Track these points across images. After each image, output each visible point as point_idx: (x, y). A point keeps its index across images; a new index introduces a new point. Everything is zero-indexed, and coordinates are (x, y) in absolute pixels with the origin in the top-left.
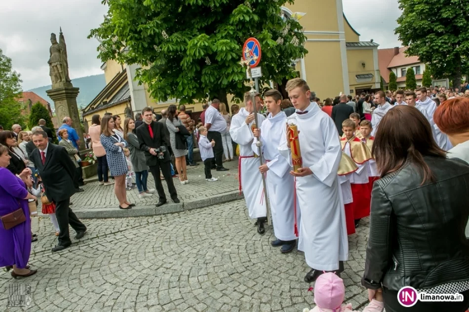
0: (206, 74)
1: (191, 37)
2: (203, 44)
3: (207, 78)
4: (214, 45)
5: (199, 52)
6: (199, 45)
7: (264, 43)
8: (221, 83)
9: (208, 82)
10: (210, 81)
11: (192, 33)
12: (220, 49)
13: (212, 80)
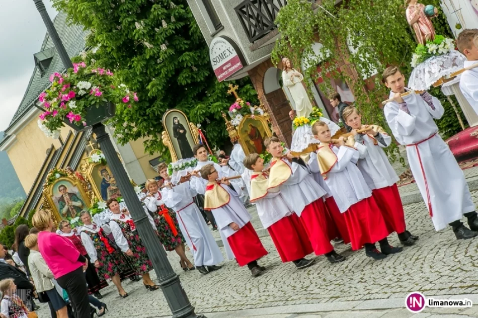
0: (209, 131)
1: (189, 106)
2: (201, 112)
3: (211, 134)
4: (209, 108)
5: (200, 119)
6: (198, 113)
7: (248, 94)
8: (224, 134)
9: (213, 137)
10: (214, 135)
11: (187, 102)
12: (216, 110)
13: (216, 135)
